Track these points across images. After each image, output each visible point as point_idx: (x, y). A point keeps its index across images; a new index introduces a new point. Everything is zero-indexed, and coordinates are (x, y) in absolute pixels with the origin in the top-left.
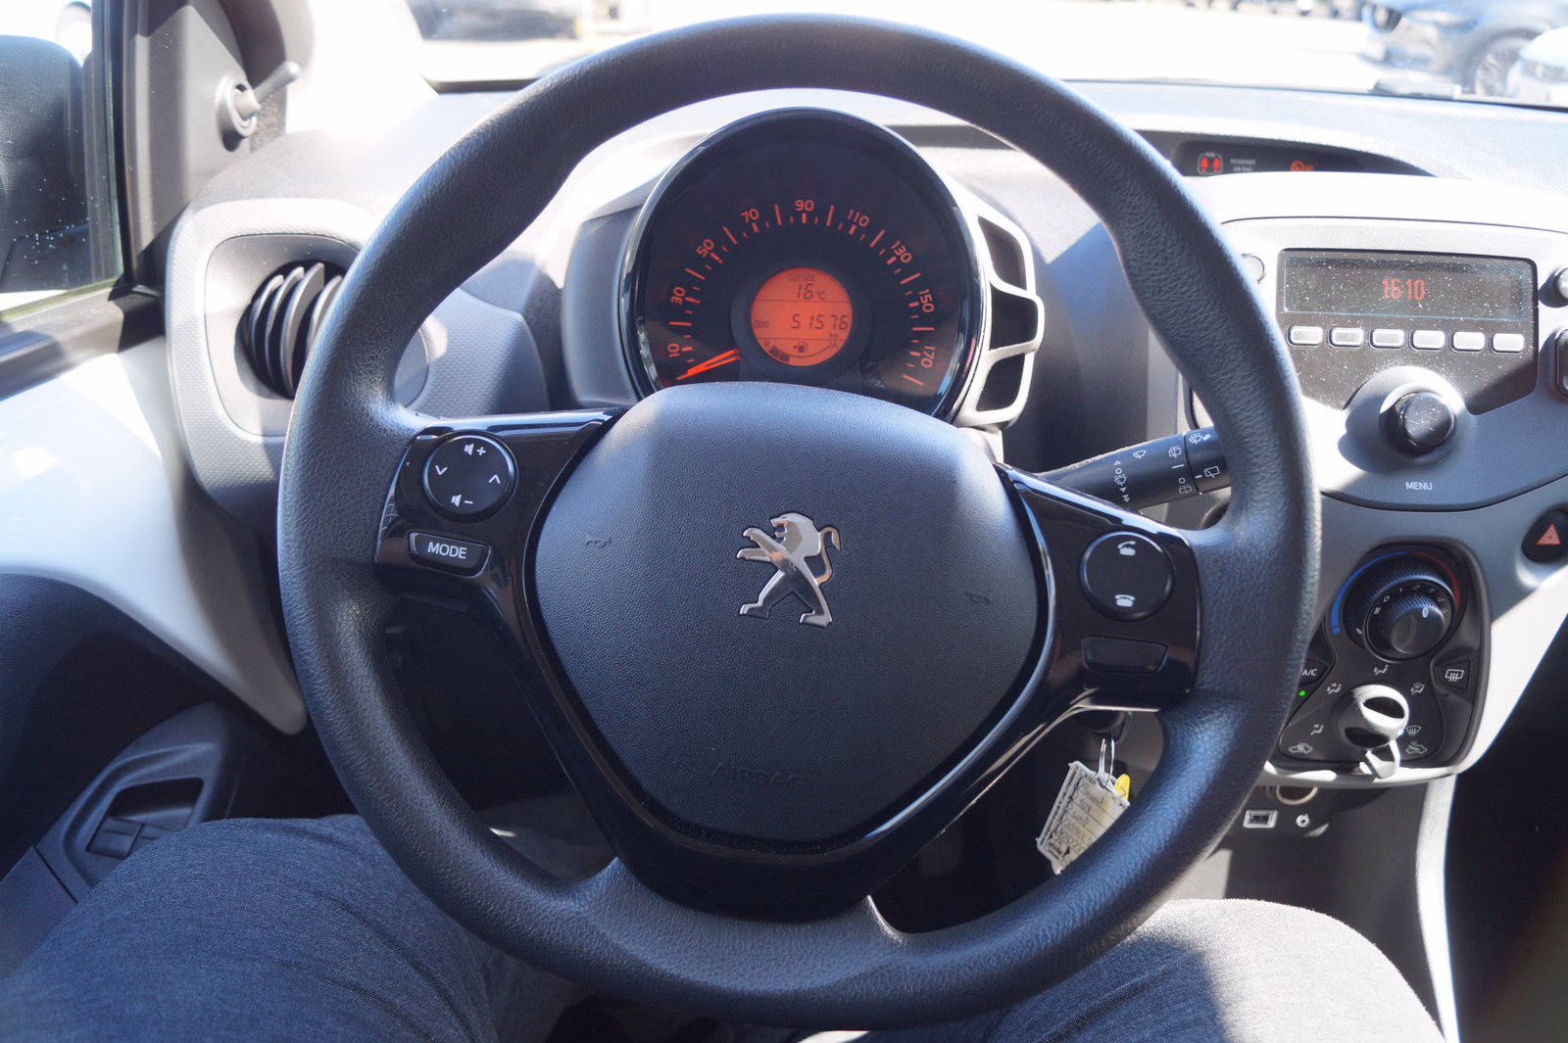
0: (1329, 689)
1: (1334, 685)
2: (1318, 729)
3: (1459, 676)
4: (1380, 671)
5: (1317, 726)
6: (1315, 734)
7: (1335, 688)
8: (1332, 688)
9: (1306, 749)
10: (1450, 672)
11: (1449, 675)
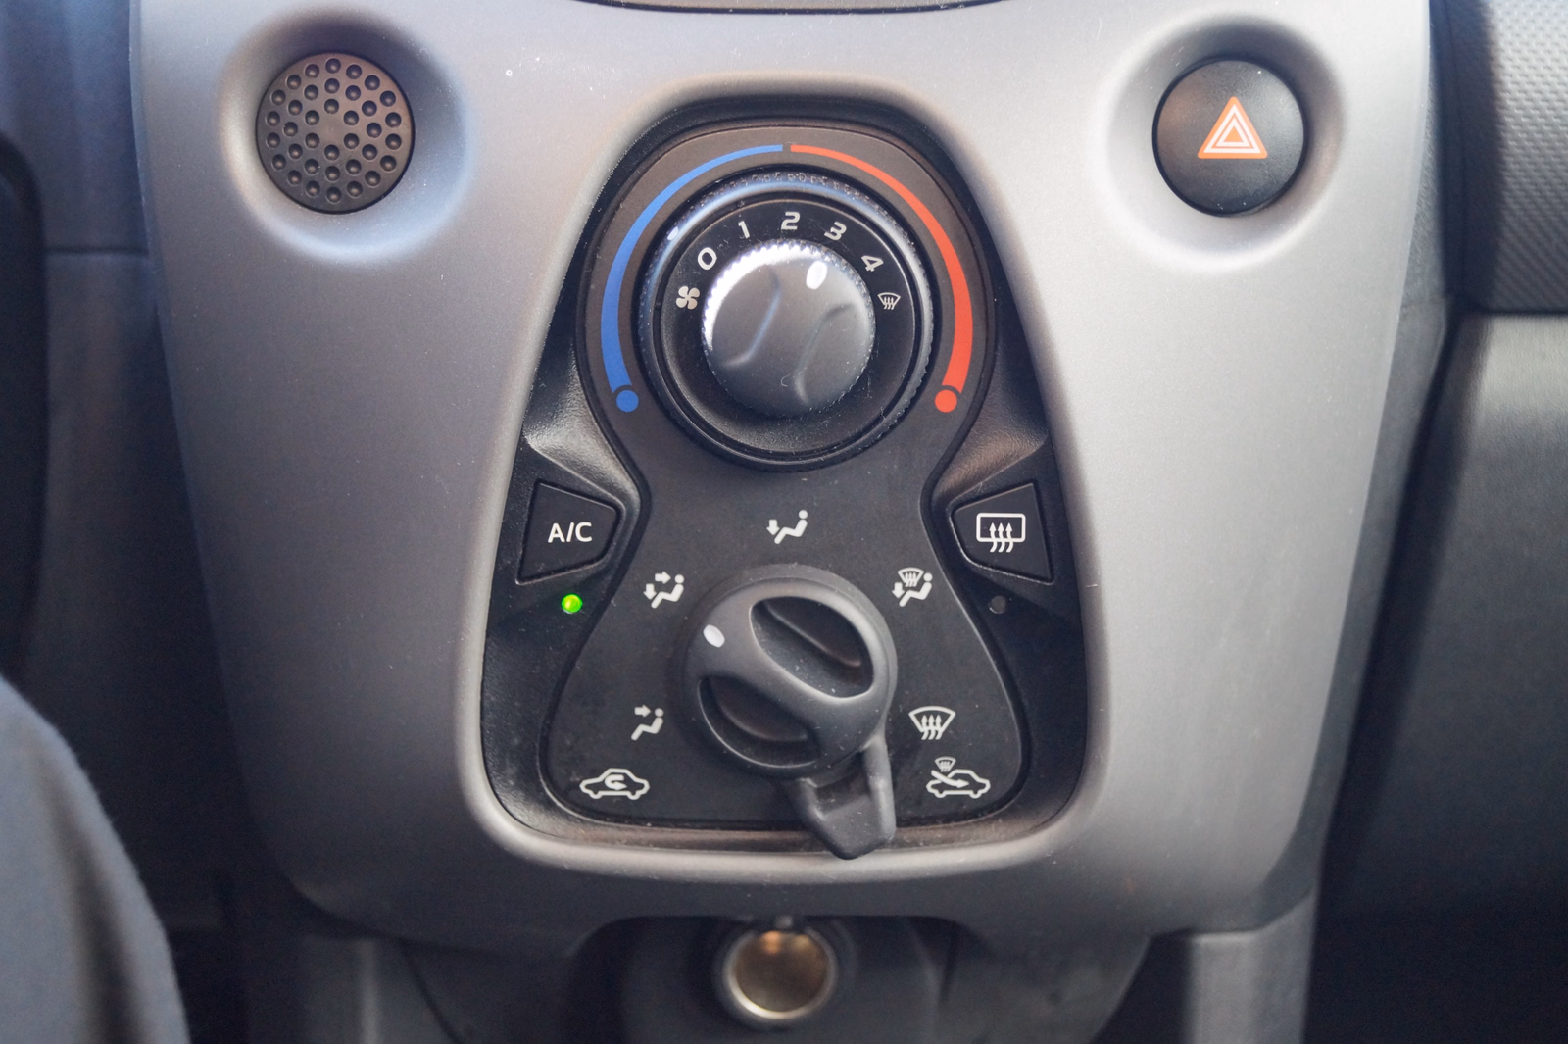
0: (650, 591)
1: (663, 578)
2: (649, 720)
3: (1016, 534)
4: (786, 531)
5: (642, 711)
6: (644, 734)
7: (669, 587)
8: (659, 587)
9: (632, 787)
10: (986, 522)
11: (986, 533)
